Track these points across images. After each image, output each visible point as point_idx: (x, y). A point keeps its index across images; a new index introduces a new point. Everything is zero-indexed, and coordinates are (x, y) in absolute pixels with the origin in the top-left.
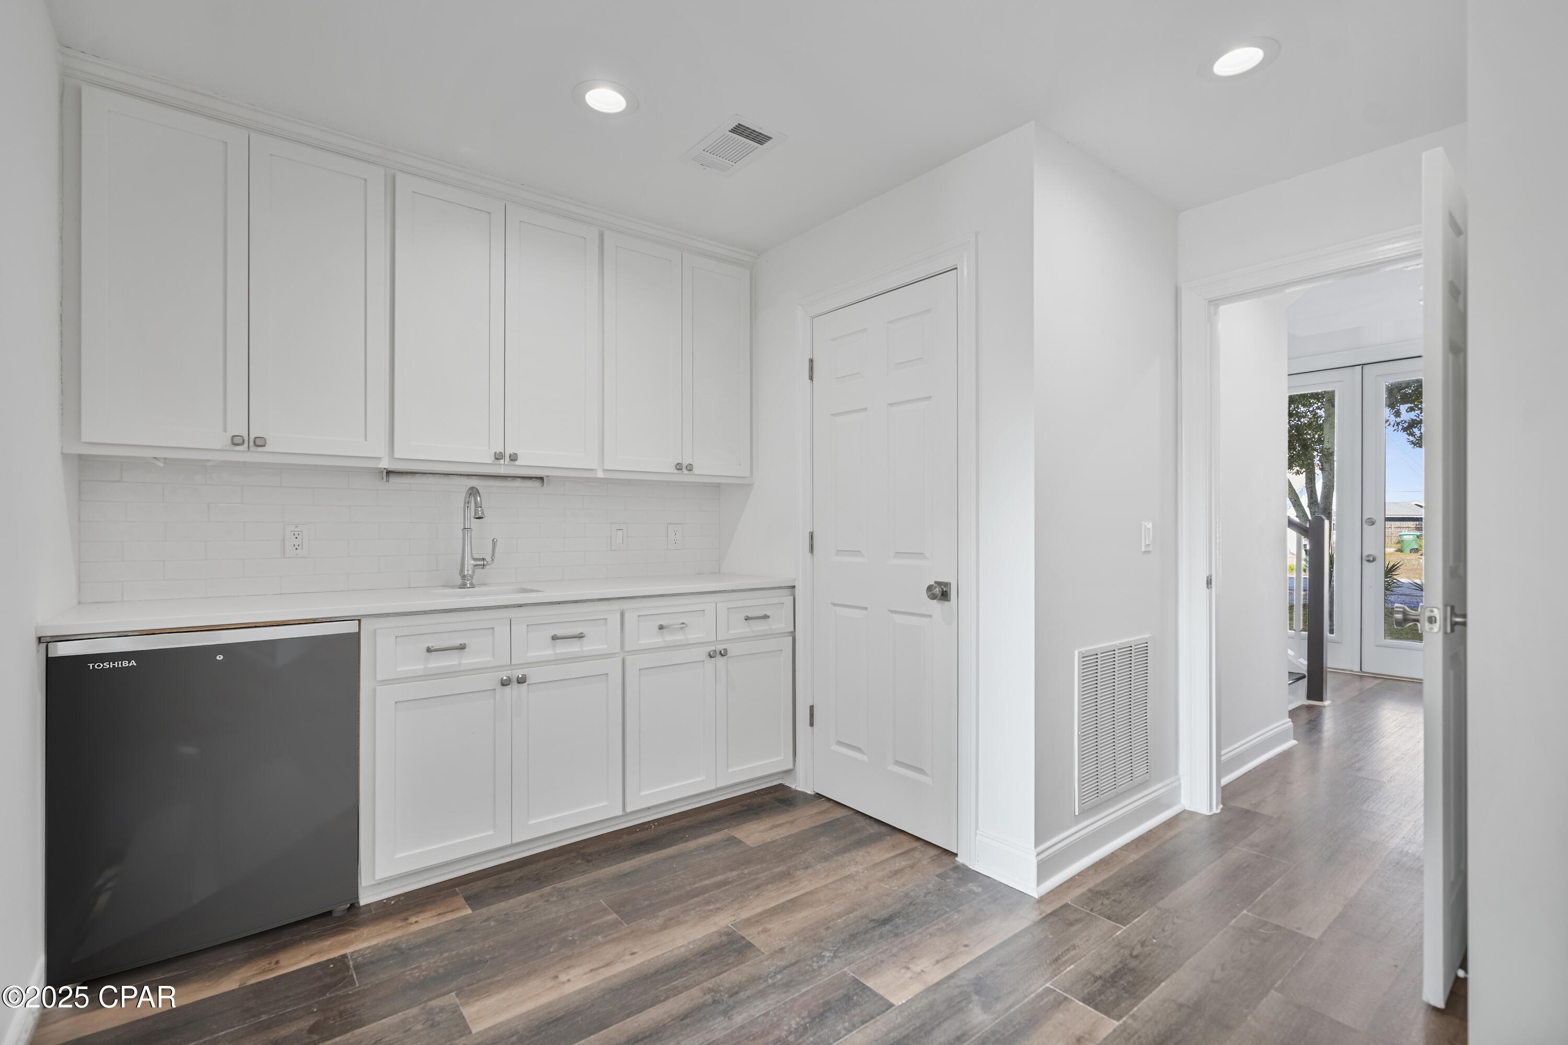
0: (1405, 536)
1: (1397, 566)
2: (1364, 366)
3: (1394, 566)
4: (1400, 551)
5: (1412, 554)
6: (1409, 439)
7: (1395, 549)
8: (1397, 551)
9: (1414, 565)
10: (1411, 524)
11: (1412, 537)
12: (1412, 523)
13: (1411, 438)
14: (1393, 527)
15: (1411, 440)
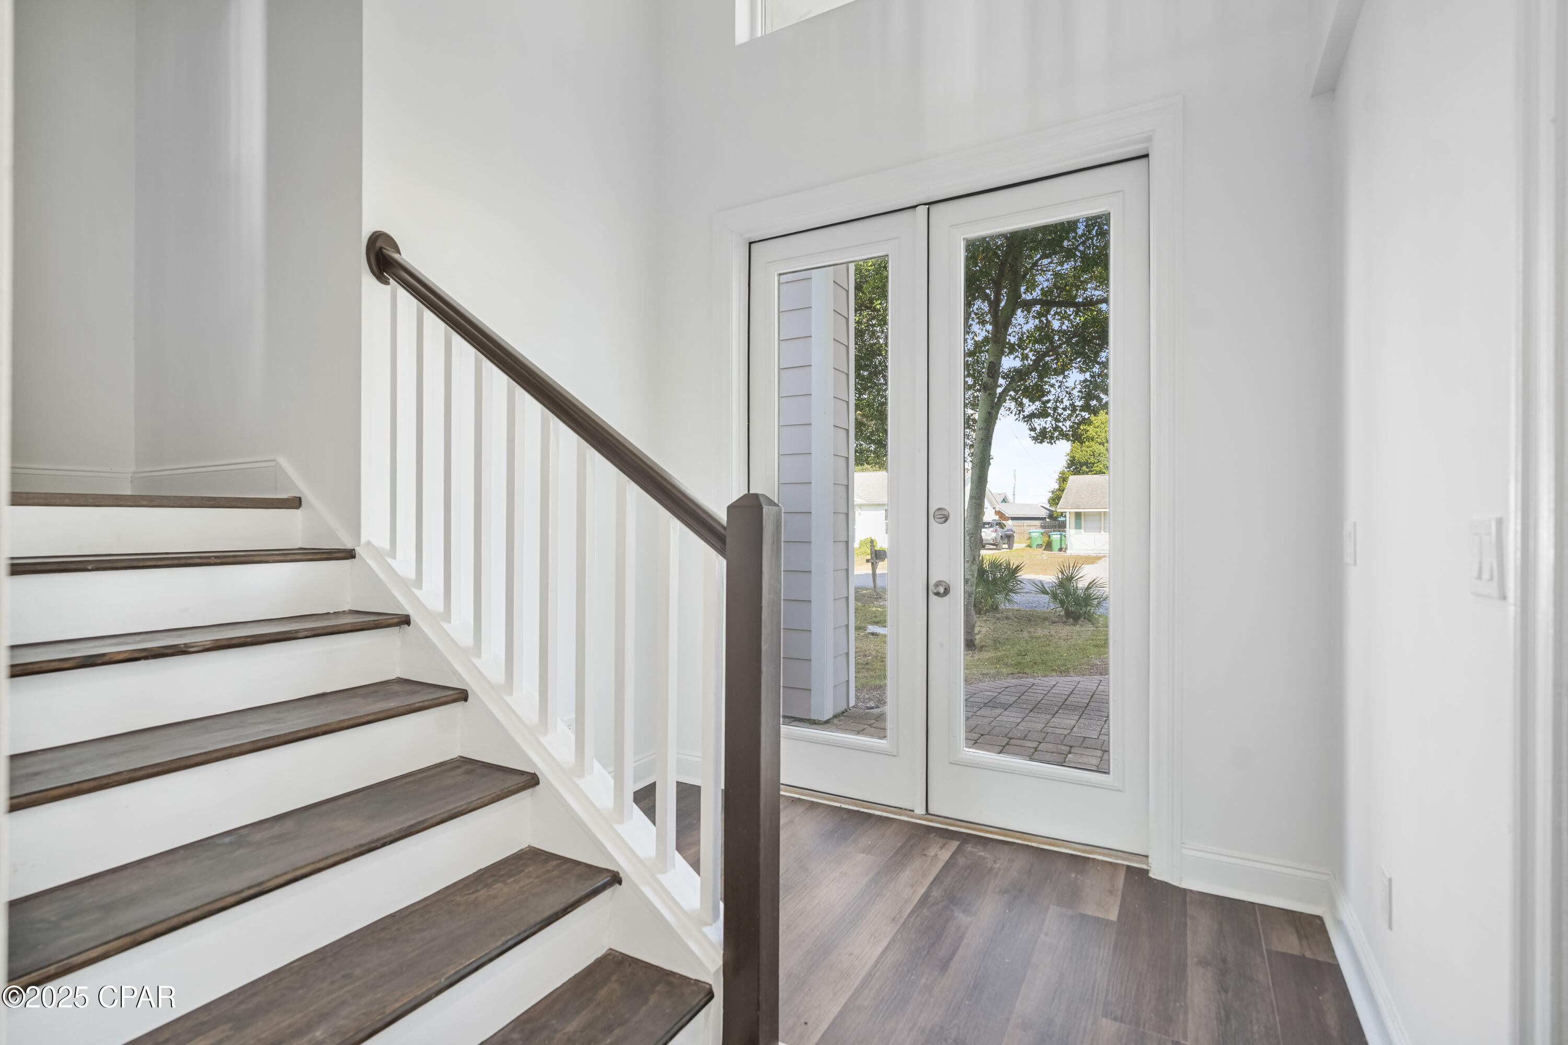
0: (1033, 534)
1: (1020, 567)
2: (934, 209)
3: (1018, 567)
4: (1030, 546)
5: (1038, 549)
6: (1030, 435)
7: (1026, 545)
8: (1027, 546)
9: (1038, 560)
10: (1038, 523)
11: (1037, 534)
12: (1038, 521)
13: (1033, 434)
14: (1025, 525)
15: (1032, 435)
